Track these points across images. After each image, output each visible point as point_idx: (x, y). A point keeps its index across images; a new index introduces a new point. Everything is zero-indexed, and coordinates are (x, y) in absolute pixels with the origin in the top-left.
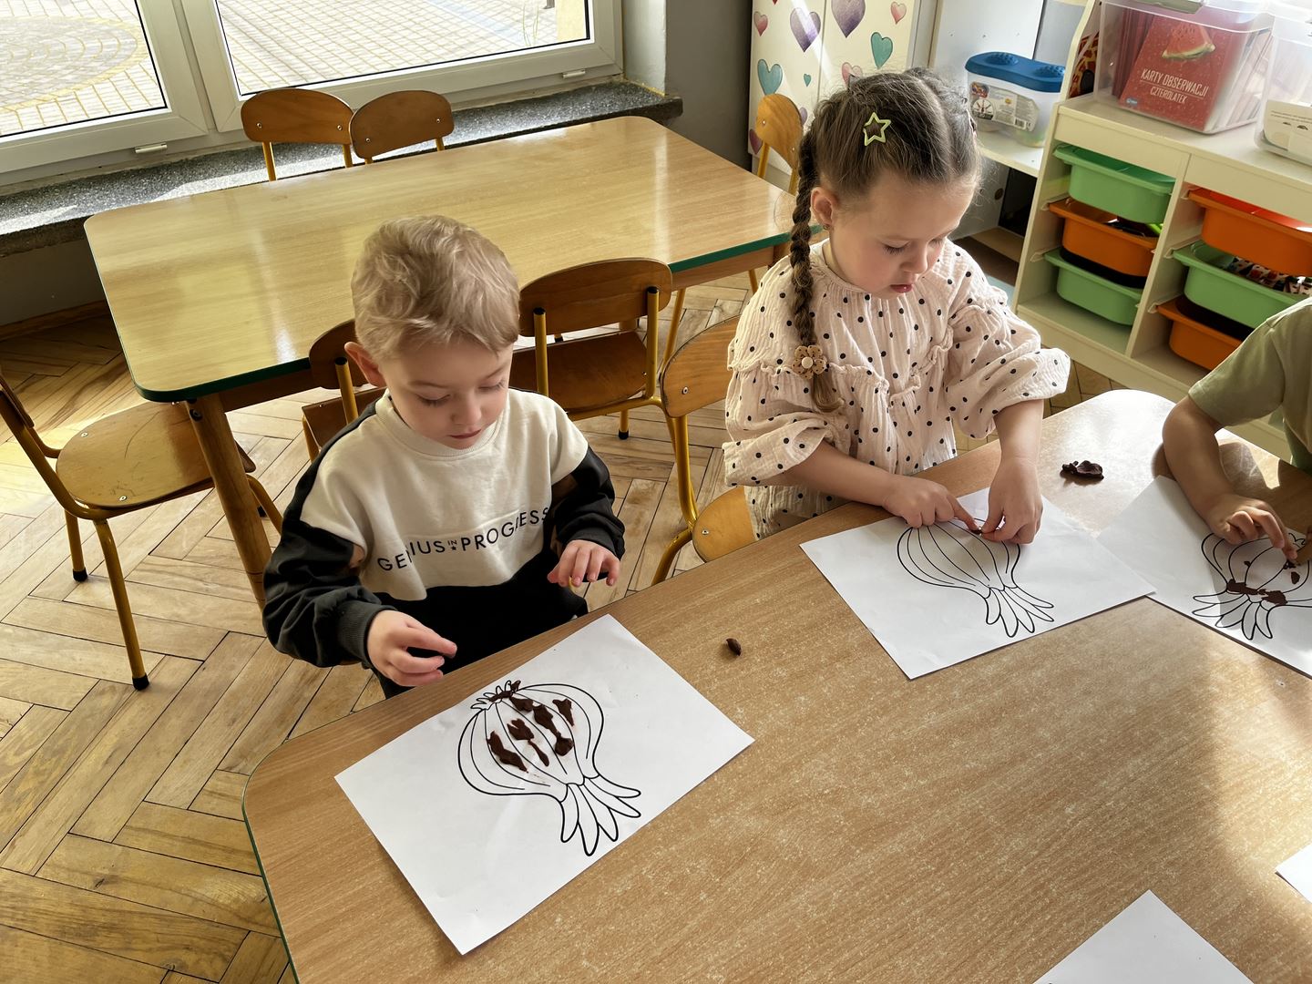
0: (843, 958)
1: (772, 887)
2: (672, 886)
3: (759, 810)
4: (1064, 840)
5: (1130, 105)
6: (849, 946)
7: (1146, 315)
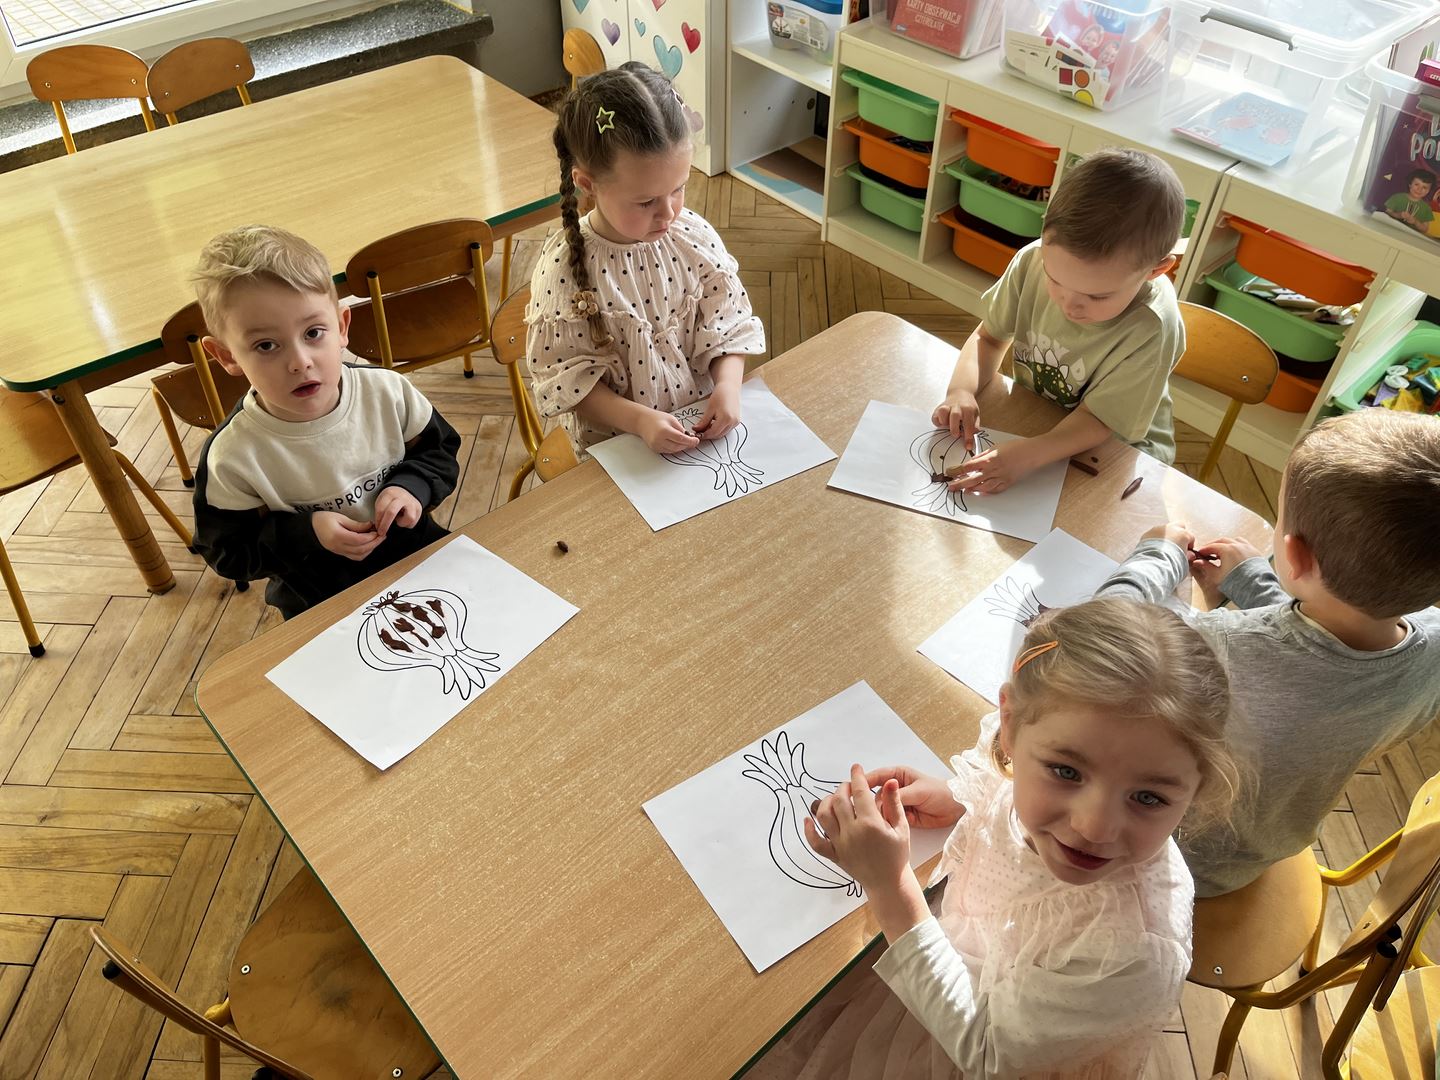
0: (642, 735)
1: (596, 699)
2: (526, 710)
3: (585, 654)
4: (789, 644)
5: (900, 31)
6: (646, 727)
7: (931, 224)
